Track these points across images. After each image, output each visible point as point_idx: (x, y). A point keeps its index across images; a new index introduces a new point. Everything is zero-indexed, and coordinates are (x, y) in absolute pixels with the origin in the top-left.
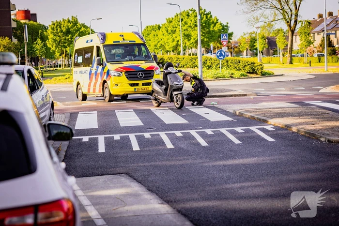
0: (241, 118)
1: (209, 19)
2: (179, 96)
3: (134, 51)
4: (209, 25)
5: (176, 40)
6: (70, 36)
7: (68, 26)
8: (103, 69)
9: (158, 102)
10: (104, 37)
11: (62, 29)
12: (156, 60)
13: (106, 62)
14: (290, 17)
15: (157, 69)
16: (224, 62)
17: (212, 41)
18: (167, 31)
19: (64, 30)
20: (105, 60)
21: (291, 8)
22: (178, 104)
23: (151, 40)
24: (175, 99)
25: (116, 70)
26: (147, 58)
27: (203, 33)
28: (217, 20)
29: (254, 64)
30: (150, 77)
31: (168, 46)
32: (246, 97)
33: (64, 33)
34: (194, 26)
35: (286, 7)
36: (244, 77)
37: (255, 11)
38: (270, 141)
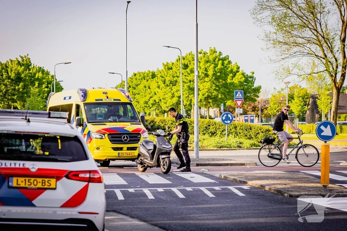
0: (224, 181)
1: (226, 67)
2: (166, 160)
3: (118, 111)
4: (226, 75)
5: (176, 94)
6: (21, 84)
7: (18, 71)
8: (83, 130)
9: (144, 166)
10: (85, 95)
11: (10, 74)
12: (143, 123)
13: (87, 123)
14: (335, 68)
15: (144, 132)
16: (231, 128)
17: (229, 99)
18: (164, 82)
19: (13, 75)
20: (85, 120)
21: (336, 56)
22: (164, 168)
23: (141, 94)
24: (162, 163)
25: (99, 132)
26: (133, 119)
27: (217, 86)
28: (238, 68)
29: (269, 131)
30: (136, 140)
31: (166, 103)
32: (243, 166)
33: (12, 80)
34: (203, 75)
35: (329, 55)
36: (255, 148)
37: (286, 60)
38: (240, 195)
